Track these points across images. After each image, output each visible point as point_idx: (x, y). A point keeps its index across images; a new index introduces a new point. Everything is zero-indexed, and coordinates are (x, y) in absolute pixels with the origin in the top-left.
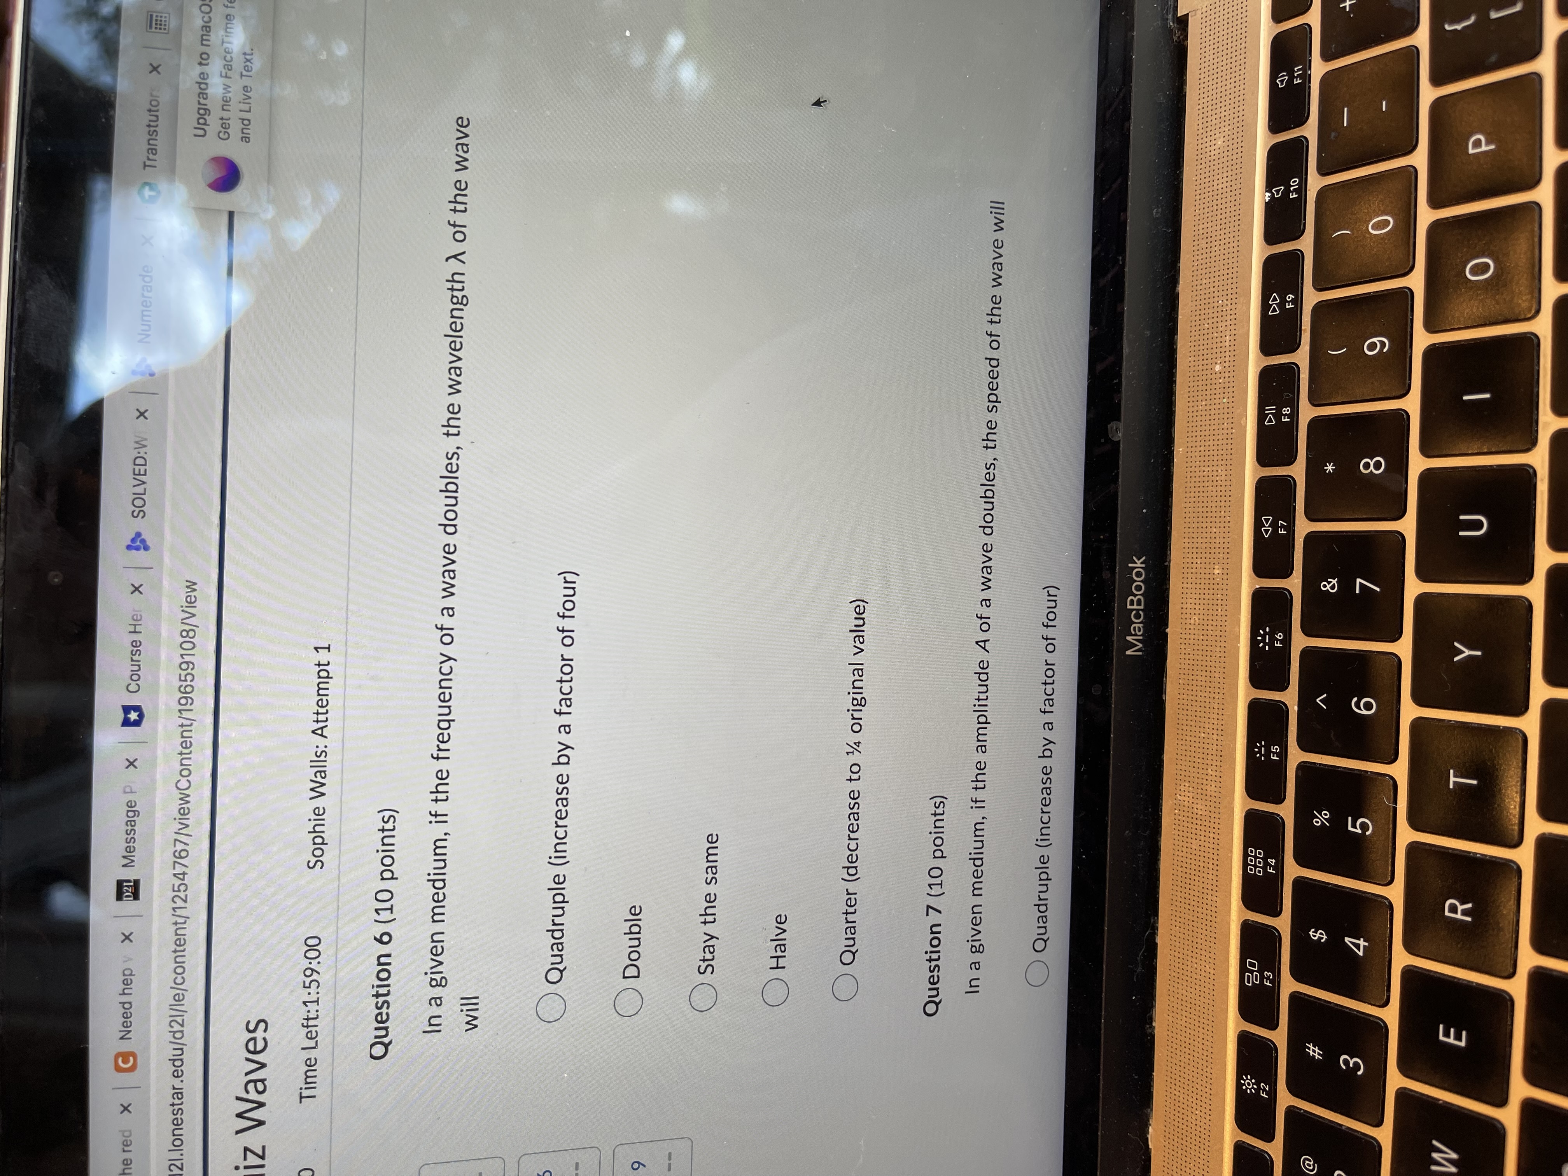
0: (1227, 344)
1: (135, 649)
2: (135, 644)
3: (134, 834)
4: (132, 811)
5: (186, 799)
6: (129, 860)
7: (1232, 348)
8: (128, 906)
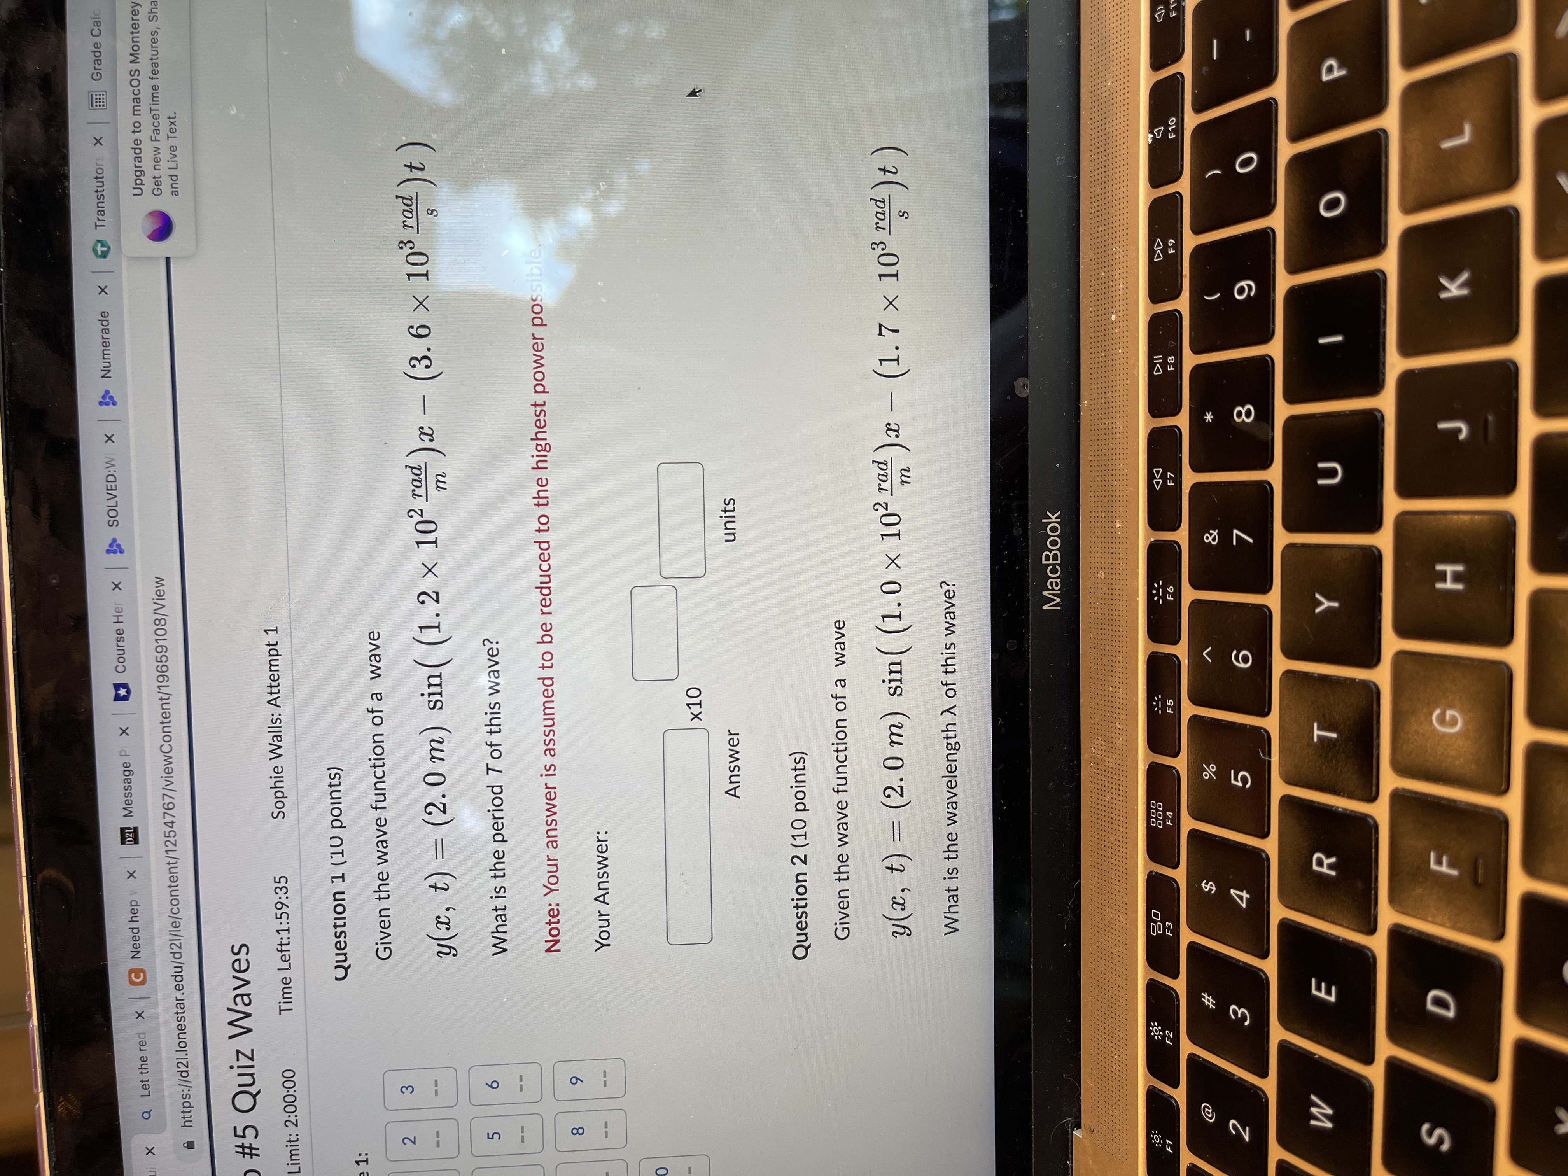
0: (1121, 293)
1: (120, 636)
2: (119, 632)
3: (131, 790)
4: (128, 770)
5: (169, 760)
6: (128, 811)
7: (1124, 297)
8: (130, 849)
